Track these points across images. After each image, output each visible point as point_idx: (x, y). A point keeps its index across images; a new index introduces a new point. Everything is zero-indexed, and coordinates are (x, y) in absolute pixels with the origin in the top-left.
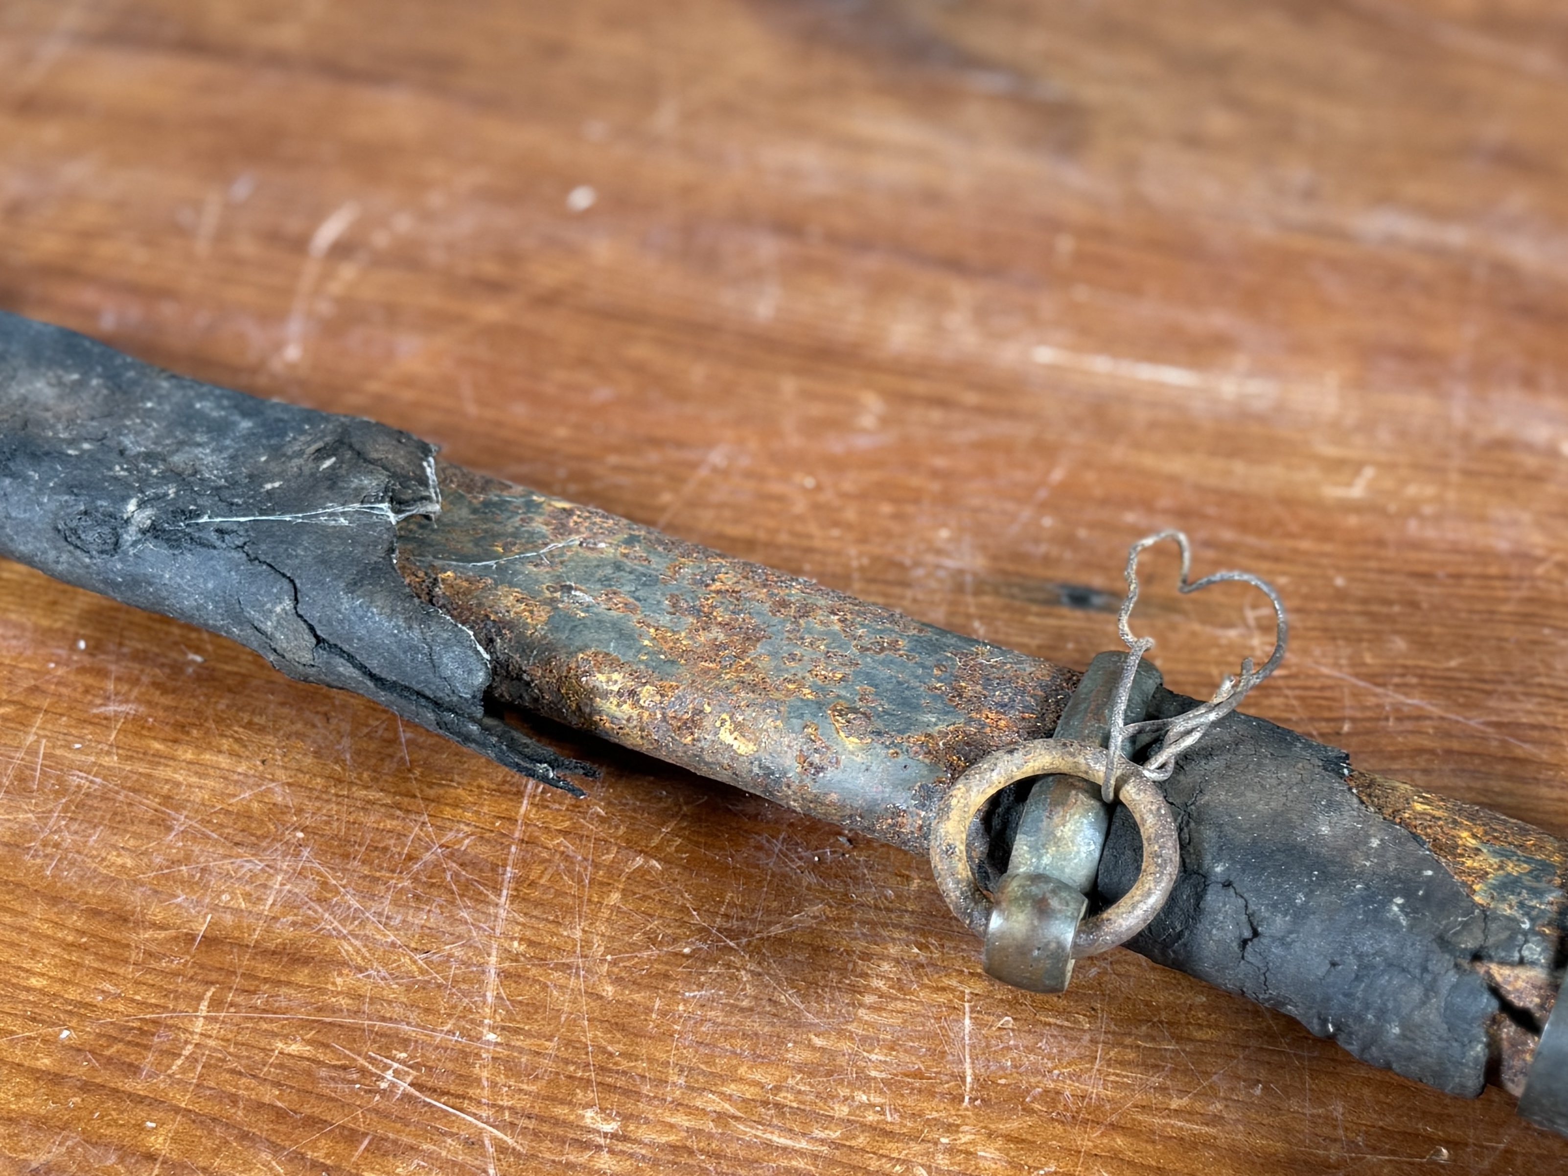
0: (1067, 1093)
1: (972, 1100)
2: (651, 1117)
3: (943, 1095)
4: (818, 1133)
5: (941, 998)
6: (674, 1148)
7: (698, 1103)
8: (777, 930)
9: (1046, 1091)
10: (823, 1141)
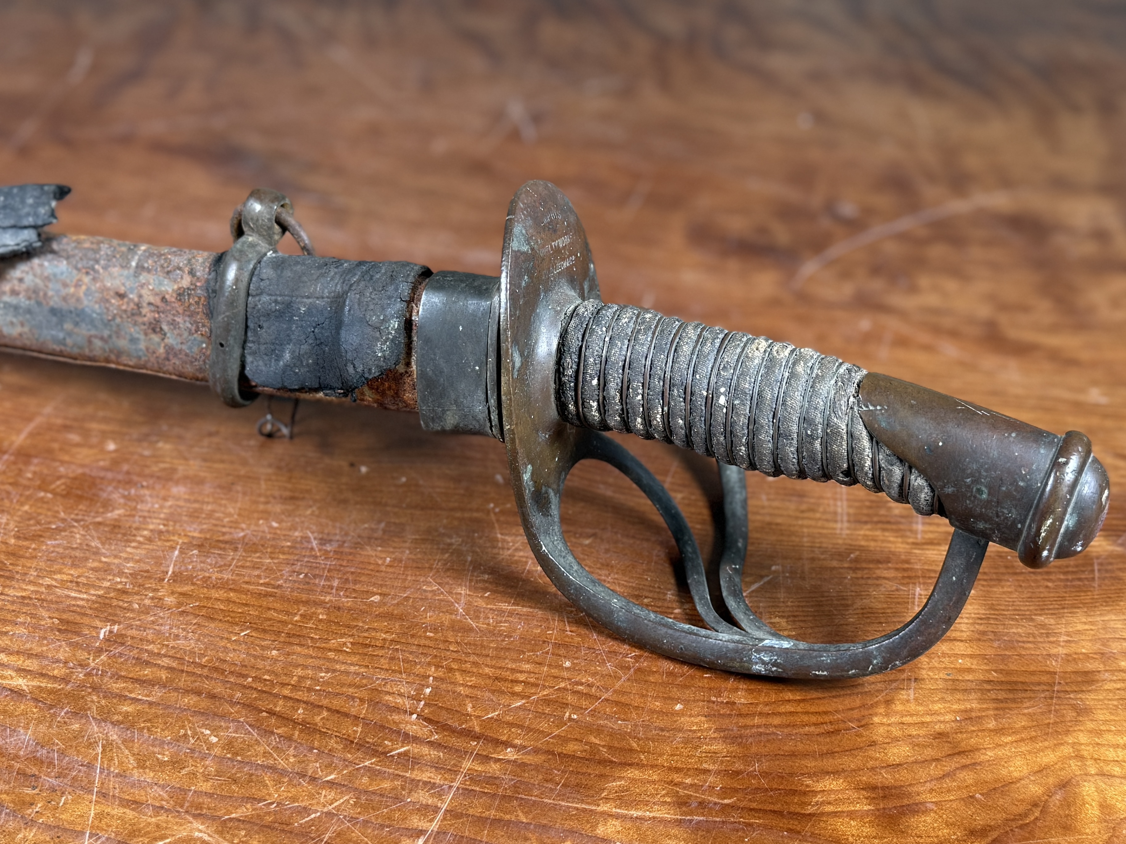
0: (214, 578)
1: (169, 580)
2: (17, 586)
3: (156, 579)
4: (92, 592)
5: (168, 544)
6: (23, 597)
7: (41, 582)
8: (99, 519)
9: (204, 577)
10: (94, 595)
